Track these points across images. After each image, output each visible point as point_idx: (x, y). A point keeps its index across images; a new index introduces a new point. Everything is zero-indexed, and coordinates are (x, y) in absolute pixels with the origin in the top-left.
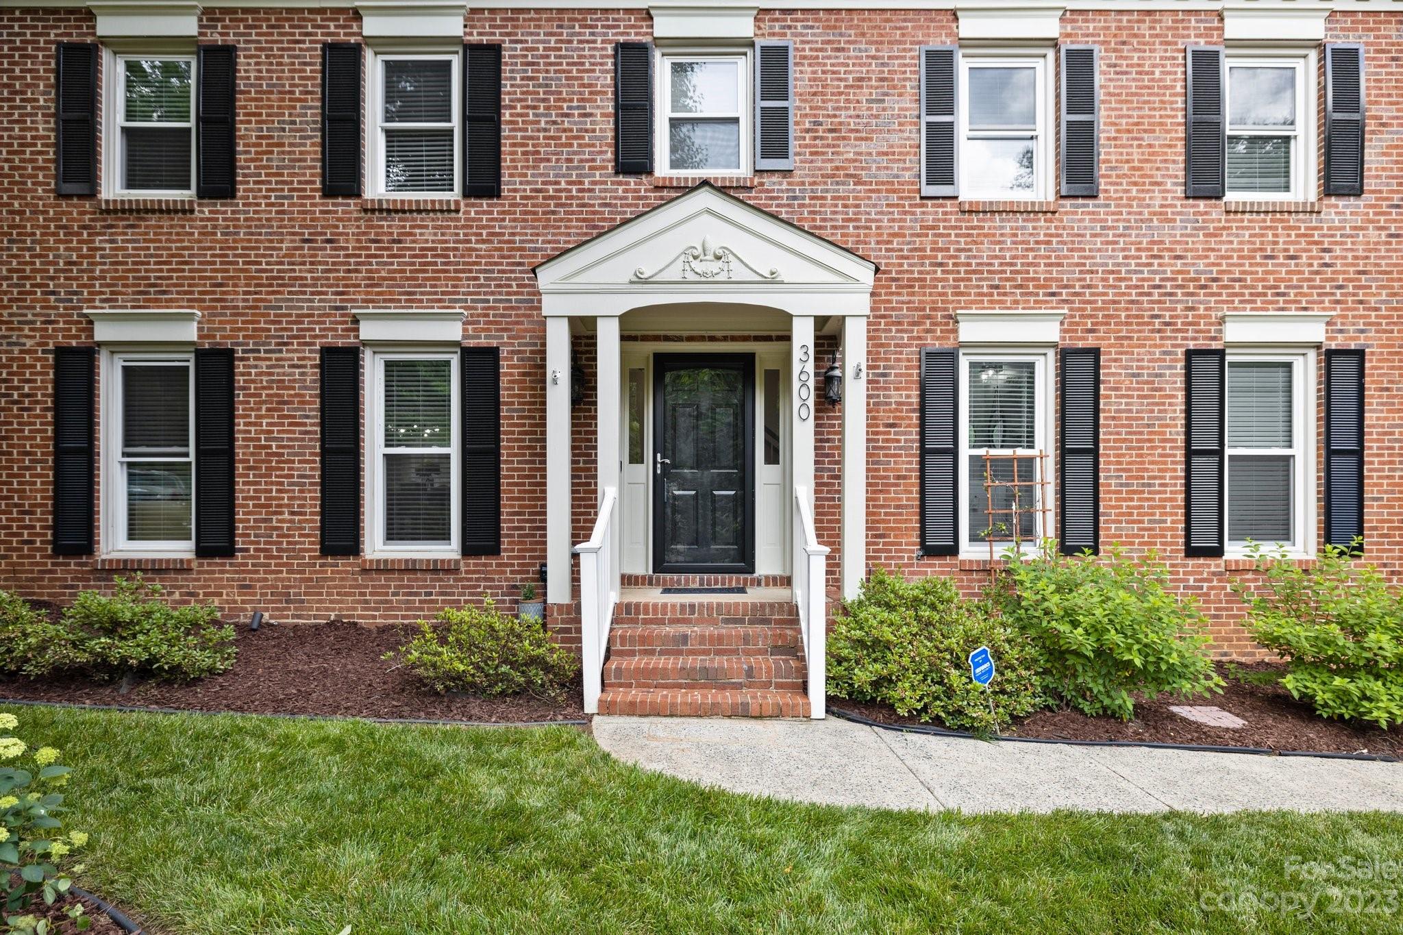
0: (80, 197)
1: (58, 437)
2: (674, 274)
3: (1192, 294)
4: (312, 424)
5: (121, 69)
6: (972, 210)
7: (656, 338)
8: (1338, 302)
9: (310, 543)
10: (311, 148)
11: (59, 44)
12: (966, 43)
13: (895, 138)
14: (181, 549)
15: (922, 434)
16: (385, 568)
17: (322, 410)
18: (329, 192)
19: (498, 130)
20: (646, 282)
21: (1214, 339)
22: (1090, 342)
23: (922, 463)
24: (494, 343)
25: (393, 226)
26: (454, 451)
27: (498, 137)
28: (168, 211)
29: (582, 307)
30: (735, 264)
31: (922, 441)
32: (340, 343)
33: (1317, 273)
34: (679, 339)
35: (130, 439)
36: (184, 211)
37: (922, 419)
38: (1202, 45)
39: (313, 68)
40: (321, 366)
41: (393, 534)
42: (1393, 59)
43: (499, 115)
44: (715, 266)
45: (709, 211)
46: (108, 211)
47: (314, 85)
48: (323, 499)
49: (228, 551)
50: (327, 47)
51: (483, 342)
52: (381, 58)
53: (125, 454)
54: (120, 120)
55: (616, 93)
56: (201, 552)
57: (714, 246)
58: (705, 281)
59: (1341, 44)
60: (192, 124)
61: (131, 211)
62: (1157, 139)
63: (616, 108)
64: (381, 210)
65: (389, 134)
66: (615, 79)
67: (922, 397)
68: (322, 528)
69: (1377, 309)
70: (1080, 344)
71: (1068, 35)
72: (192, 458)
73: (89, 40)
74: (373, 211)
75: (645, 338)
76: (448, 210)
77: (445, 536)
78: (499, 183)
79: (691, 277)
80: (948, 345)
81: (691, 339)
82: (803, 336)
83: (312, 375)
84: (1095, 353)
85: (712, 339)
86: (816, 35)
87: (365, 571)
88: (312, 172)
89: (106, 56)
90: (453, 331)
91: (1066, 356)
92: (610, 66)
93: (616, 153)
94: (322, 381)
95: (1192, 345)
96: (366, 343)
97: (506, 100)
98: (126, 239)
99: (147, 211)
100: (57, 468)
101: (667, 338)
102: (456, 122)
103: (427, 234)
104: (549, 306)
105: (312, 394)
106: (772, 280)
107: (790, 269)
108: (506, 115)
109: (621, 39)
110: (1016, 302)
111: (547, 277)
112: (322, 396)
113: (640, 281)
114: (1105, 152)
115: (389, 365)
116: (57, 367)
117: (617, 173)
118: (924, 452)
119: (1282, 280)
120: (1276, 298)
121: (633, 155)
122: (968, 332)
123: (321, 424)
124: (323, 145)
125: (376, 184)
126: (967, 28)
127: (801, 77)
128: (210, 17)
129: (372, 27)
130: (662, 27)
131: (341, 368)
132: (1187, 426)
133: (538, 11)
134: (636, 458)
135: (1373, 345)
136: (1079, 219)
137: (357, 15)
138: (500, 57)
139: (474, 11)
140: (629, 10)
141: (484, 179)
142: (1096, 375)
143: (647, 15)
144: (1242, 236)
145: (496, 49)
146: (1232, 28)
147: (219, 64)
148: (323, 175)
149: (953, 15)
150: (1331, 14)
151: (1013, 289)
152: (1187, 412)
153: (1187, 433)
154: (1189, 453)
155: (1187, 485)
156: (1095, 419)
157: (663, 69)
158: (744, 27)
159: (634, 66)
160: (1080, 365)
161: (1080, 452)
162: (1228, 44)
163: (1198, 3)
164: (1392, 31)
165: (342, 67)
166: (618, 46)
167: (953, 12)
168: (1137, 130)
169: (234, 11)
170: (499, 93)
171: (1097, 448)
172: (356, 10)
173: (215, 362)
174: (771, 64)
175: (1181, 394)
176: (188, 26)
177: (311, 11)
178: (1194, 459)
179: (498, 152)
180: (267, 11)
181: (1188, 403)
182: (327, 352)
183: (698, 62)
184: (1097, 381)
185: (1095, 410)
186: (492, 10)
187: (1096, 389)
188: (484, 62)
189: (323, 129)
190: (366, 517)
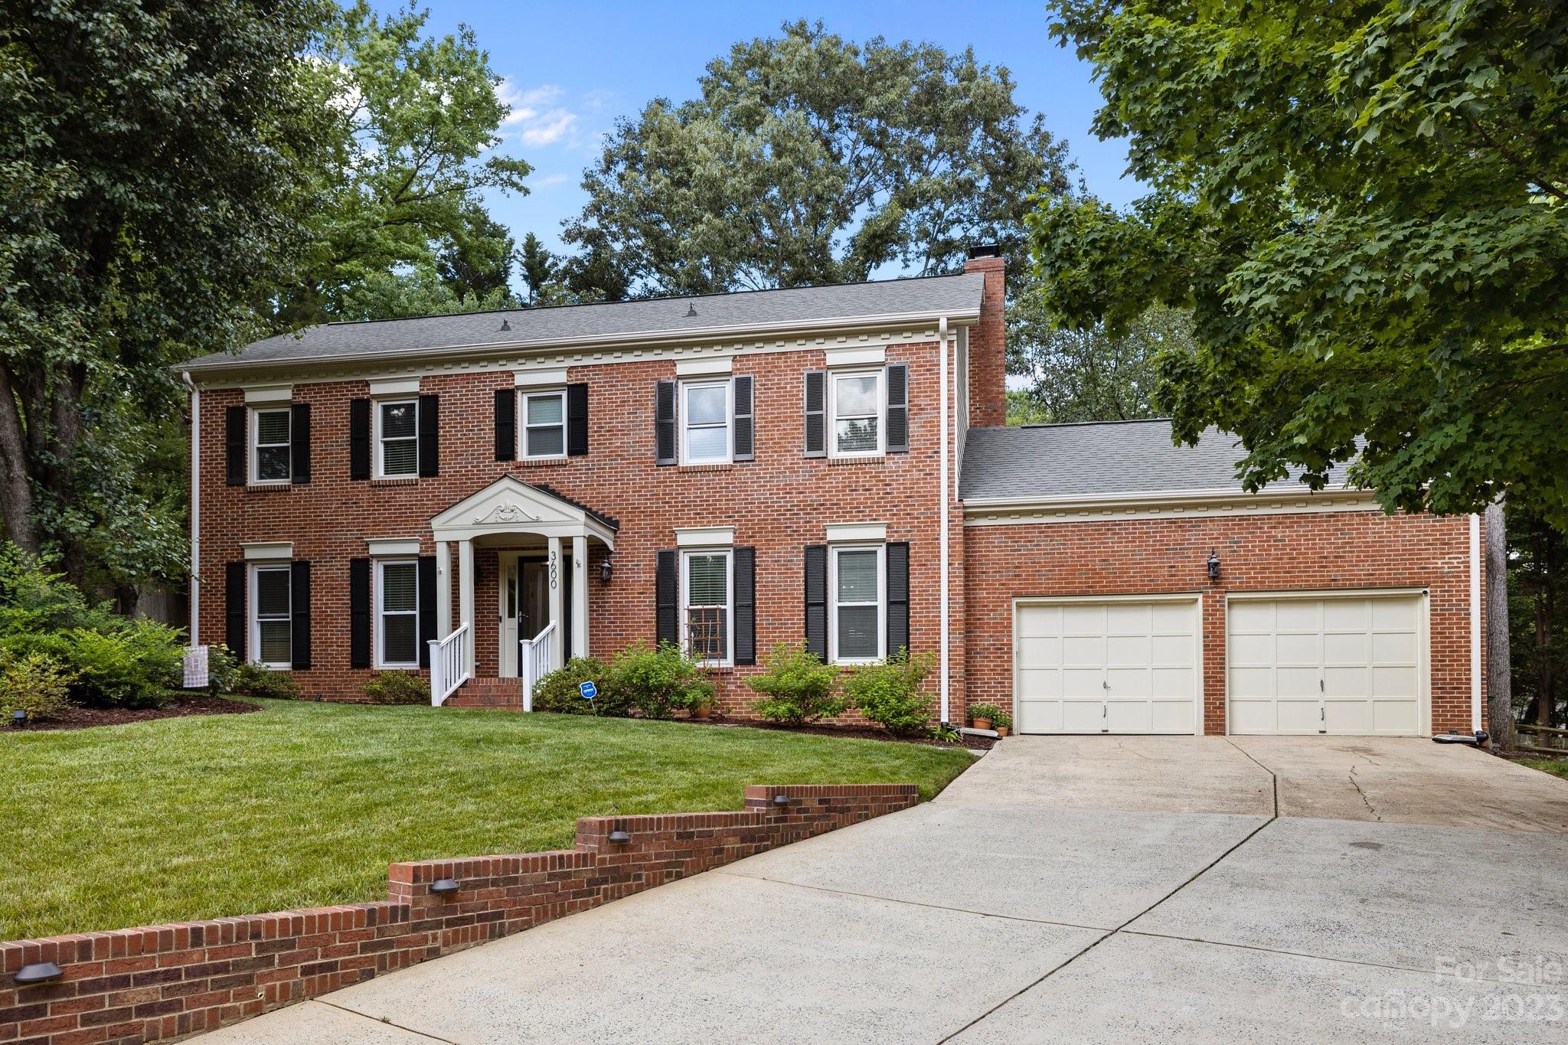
0: (238, 485)
1: (228, 609)
2: (492, 520)
3: (809, 514)
4: (347, 600)
5: (256, 417)
6: (685, 471)
7: (517, 549)
8: (894, 515)
9: (346, 661)
10: (346, 454)
11: (228, 408)
12: (680, 378)
13: (643, 433)
14: (285, 666)
15: (658, 598)
16: (384, 675)
17: (351, 592)
18: (354, 477)
19: (437, 440)
20: (480, 524)
21: (822, 539)
22: (751, 543)
23: (658, 614)
24: (427, 553)
25: (385, 494)
26: (417, 612)
27: (437, 444)
28: (279, 490)
29: (452, 536)
30: (519, 513)
31: (658, 602)
32: (360, 556)
33: (882, 498)
34: (529, 548)
35: (261, 610)
36: (286, 490)
37: (657, 589)
38: (814, 371)
39: (347, 413)
40: (351, 569)
41: (388, 658)
42: (928, 370)
43: (437, 432)
44: (510, 515)
45: (508, 489)
46: (251, 492)
47: (347, 422)
48: (352, 638)
49: (307, 666)
50: (353, 401)
52: (380, 404)
53: (259, 617)
54: (256, 444)
55: (496, 417)
56: (295, 667)
57: (511, 505)
58: (509, 522)
59: (895, 363)
60: (290, 444)
61: (262, 491)
62: (787, 426)
63: (496, 425)
64: (380, 486)
65: (386, 444)
66: (495, 409)
67: (657, 577)
68: (352, 654)
69: (917, 518)
70: (745, 545)
71: (738, 369)
72: (290, 619)
73: (241, 405)
74: (376, 486)
75: (512, 549)
76: (412, 484)
77: (413, 659)
78: (437, 468)
79: (499, 521)
80: (672, 547)
81: (535, 548)
82: (554, 547)
83: (347, 573)
84: (753, 549)
86: (600, 378)
87: (373, 676)
88: (346, 467)
89: (249, 411)
90: (416, 549)
91: (738, 552)
92: (493, 403)
93: (496, 449)
94: (351, 576)
95: (808, 542)
96: (373, 556)
97: (441, 424)
98: (259, 507)
99: (269, 491)
100: (228, 625)
101: (523, 549)
102: (417, 436)
103: (403, 498)
104: (438, 535)
105: (346, 583)
106: (537, 521)
107: (545, 514)
108: (441, 432)
109: (499, 388)
110: (709, 522)
111: (434, 524)
112: (351, 584)
113: (477, 523)
114: (759, 435)
115: (386, 567)
116: (228, 572)
117: (497, 460)
118: (659, 608)
119: (861, 503)
120: (857, 514)
121: (505, 449)
122: (683, 539)
123: (351, 599)
124: (351, 453)
125: (378, 472)
126: (681, 369)
127: (593, 400)
128: (298, 389)
129: (375, 389)
130: (520, 380)
131: (360, 569)
132: (806, 590)
133: (456, 375)
134: (511, 615)
135: (915, 540)
136: (745, 474)
137: (367, 384)
138: (438, 401)
139: (424, 377)
140: (502, 372)
141: (430, 469)
142: (754, 562)
143: (511, 374)
144: (837, 479)
145: (436, 397)
146: (832, 359)
147: (302, 412)
148: (352, 468)
149: (673, 363)
150: (889, 346)
151: (707, 515)
152: (806, 581)
153: (806, 593)
154: (807, 605)
155: (806, 624)
156: (754, 587)
157: (522, 402)
158: (561, 377)
159: (505, 401)
160: (746, 556)
161: (746, 607)
162: (829, 368)
163: (811, 346)
164: (927, 354)
165: (360, 411)
166: (497, 392)
167: (673, 361)
168: (776, 421)
169: (308, 385)
170: (437, 420)
171: (754, 603)
172: (367, 381)
173: (301, 568)
174: (578, 394)
175: (802, 571)
176: (286, 395)
177: (346, 383)
178: (810, 608)
179: (437, 452)
180: (325, 384)
181: (806, 576)
182: (354, 561)
183: (541, 396)
184: (754, 565)
185: (754, 582)
186: (434, 377)
187: (754, 570)
188: (430, 403)
189: (351, 445)
190: (374, 648)
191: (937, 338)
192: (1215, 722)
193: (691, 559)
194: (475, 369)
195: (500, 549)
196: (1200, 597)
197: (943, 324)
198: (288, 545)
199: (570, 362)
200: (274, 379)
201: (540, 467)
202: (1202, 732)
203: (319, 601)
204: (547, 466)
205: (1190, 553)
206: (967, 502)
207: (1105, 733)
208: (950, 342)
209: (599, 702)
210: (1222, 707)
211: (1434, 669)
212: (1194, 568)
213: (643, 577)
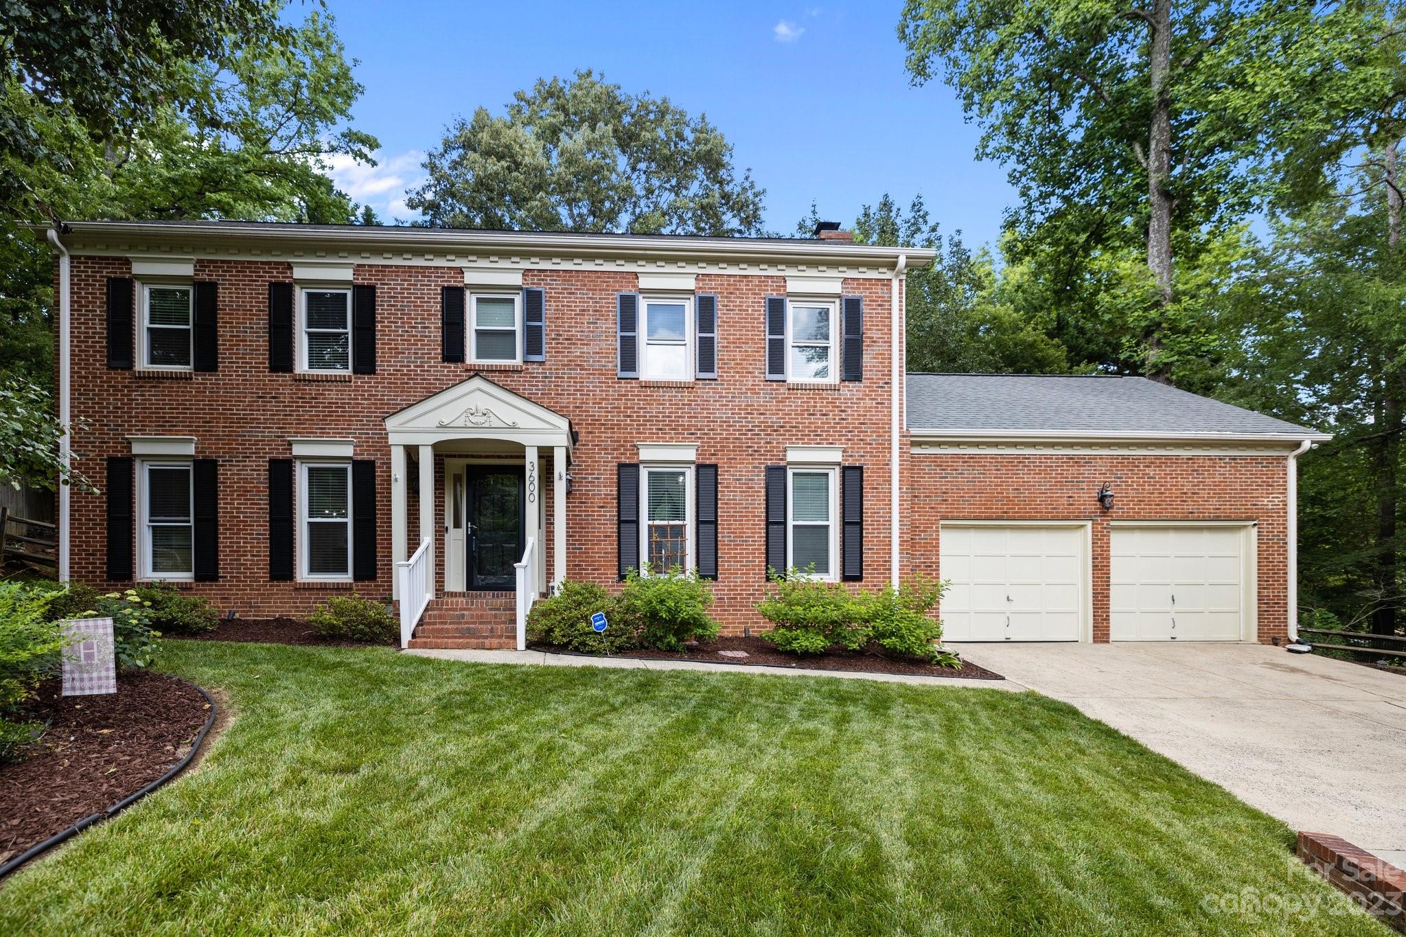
0: (122, 369)
1: (109, 511)
2: (460, 423)
3: (769, 435)
4: (264, 504)
5: (147, 293)
6: (647, 386)
7: (467, 456)
8: (849, 440)
9: (263, 573)
10: (263, 343)
11: (109, 279)
12: (642, 291)
13: (603, 345)
14: (185, 577)
15: (619, 512)
16: (309, 588)
17: (270, 495)
18: (274, 368)
19: (374, 335)
20: (445, 427)
21: (782, 460)
22: (713, 461)
23: (619, 528)
24: (372, 458)
25: (312, 389)
26: (349, 520)
27: (374, 340)
28: (177, 378)
29: (412, 440)
30: (493, 418)
31: (619, 516)
32: (281, 456)
33: (838, 423)
34: (480, 457)
35: (153, 512)
36: (186, 379)
37: (619, 503)
38: (775, 296)
39: (264, 296)
40: (269, 470)
41: (313, 569)
42: (879, 305)
43: (374, 326)
44: (482, 419)
45: (479, 390)
46: (140, 378)
47: (265, 307)
48: (271, 547)
49: (214, 578)
50: (271, 284)
51: (366, 457)
52: (304, 290)
53: (150, 521)
54: (146, 323)
55: (443, 315)
56: (198, 578)
57: (482, 408)
58: (477, 427)
59: (850, 296)
60: (190, 327)
61: (154, 378)
62: (749, 348)
63: (443, 323)
64: (305, 380)
65: (310, 335)
66: (442, 307)
67: (619, 491)
68: (271, 564)
69: (870, 444)
70: (708, 462)
71: (701, 288)
72: (192, 523)
73: (127, 276)
74: (300, 380)
75: (460, 456)
76: (344, 381)
77: (345, 570)
78: (374, 366)
79: (470, 425)
80: (634, 461)
81: (487, 457)
82: (532, 457)
83: (264, 475)
84: (715, 467)
85: (499, 457)
86: (558, 285)
87: (296, 589)
88: (263, 357)
89: (137, 286)
90: (348, 451)
91: (700, 468)
92: (439, 300)
93: (443, 350)
94: (270, 479)
95: (769, 463)
96: (297, 457)
97: (379, 318)
98: (151, 395)
99: (163, 378)
100: (109, 528)
101: (473, 456)
102: (349, 329)
103: (332, 395)
104: (392, 439)
105: (264, 486)
106: (514, 427)
107: (524, 421)
108: (379, 327)
109: (446, 284)
110: (672, 438)
111: (391, 424)
112: (270, 487)
113: (442, 426)
114: (719, 353)
115: (310, 470)
116: (109, 469)
117: (444, 361)
118: (620, 522)
119: (819, 427)
120: (815, 437)
121: (453, 351)
122: (645, 454)
123: (270, 504)
124: (270, 341)
125: (302, 364)
126: (644, 283)
127: (548, 308)
128: (201, 265)
129: (299, 273)
130: (470, 278)
131: (281, 472)
132: (767, 508)
133: (397, 267)
134: (457, 525)
135: (868, 464)
136: (706, 392)
137: (290, 267)
138: (374, 293)
139: (359, 266)
140: (449, 268)
141: (366, 363)
142: (716, 479)
143: (460, 271)
144: (796, 403)
145: (372, 289)
146: (792, 286)
147: (206, 292)
148: (270, 359)
149: (636, 275)
150: (845, 279)
151: (671, 431)
152: (767, 500)
153: (767, 512)
154: (768, 524)
155: (767, 541)
156: (716, 504)
157: (471, 302)
158: (516, 279)
159: (453, 299)
160: (707, 473)
161: (708, 522)
162: (790, 295)
163: (772, 272)
164: (879, 290)
165: (281, 296)
166: (443, 288)
167: (636, 274)
168: (739, 343)
169: (215, 261)
170: (374, 313)
171: (717, 520)
172: (289, 264)
173: (206, 468)
174: (534, 300)
175: (763, 491)
176: (187, 270)
177: (262, 263)
178: (771, 527)
179: (374, 348)
180: (235, 262)
181: (767, 495)
182: (273, 462)
183: (494, 297)
184: (716, 483)
185: (716, 499)
186: (370, 266)
187: (716, 488)
188: (366, 296)
189: (270, 333)
190: (298, 558)
191: (888, 275)
192: (1101, 633)
193: (650, 473)
194: (418, 262)
195: (447, 456)
196: (1089, 524)
197: (902, 262)
198: (190, 441)
199: (526, 265)
200: (171, 251)
201: (492, 371)
202: (1091, 639)
203: (227, 505)
204: (500, 371)
205: (1084, 486)
206: (914, 431)
207: (1007, 641)
208: (901, 280)
210: (1107, 618)
211: (1260, 587)
212: (1087, 498)
213: (604, 491)
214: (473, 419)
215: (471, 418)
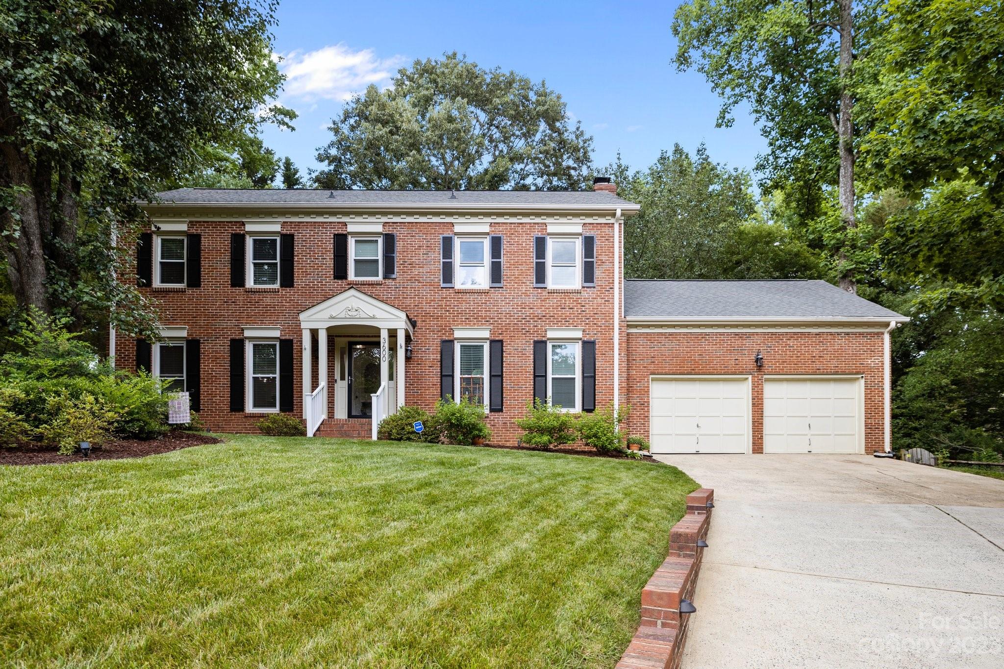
0: (146, 286)
2: (342, 315)
3: (536, 321)
4: (227, 366)
5: (159, 241)
6: (459, 292)
7: (348, 336)
8: (587, 324)
9: (226, 407)
10: (227, 270)
11: (139, 233)
12: (456, 234)
13: (432, 267)
15: (441, 369)
16: (253, 416)
17: (231, 361)
18: (233, 285)
19: (293, 264)
20: (334, 318)
21: (544, 337)
22: (500, 338)
23: (441, 380)
24: (291, 338)
25: (256, 297)
26: (277, 376)
27: (293, 266)
28: (177, 292)
29: (314, 326)
30: (361, 312)
31: (441, 372)
32: (237, 337)
33: (580, 314)
34: (356, 336)
35: (162, 371)
36: (182, 292)
37: (441, 364)
38: (540, 235)
39: (228, 242)
40: (230, 346)
41: (256, 405)
42: (607, 240)
43: (293, 259)
44: (355, 313)
45: (353, 296)
46: (156, 292)
47: (228, 248)
48: (231, 392)
49: (198, 410)
50: (232, 234)
51: (287, 337)
52: (252, 238)
53: (161, 377)
54: (159, 259)
55: (334, 251)
57: (355, 307)
58: (353, 317)
59: (588, 234)
60: (185, 261)
61: (164, 291)
62: (524, 268)
63: (334, 256)
64: (252, 292)
65: (255, 264)
66: (334, 246)
67: (441, 357)
68: (231, 402)
69: (600, 326)
70: (497, 339)
71: (493, 231)
72: (185, 378)
73: (149, 232)
74: (249, 292)
75: (344, 336)
76: (275, 291)
77: (275, 406)
78: (293, 282)
79: (348, 316)
80: (451, 338)
81: (360, 336)
82: (384, 335)
83: (227, 349)
84: (501, 341)
85: (368, 337)
86: (405, 231)
87: (246, 417)
88: (227, 278)
89: (154, 237)
90: (277, 334)
91: (492, 342)
92: (332, 242)
93: (334, 272)
94: (231, 350)
95: (536, 339)
96: (247, 338)
97: (296, 253)
99: (169, 291)
101: (352, 336)
102: (278, 261)
103: (268, 300)
104: (303, 325)
105: (227, 355)
106: (374, 318)
107: (379, 314)
108: (296, 259)
109: (336, 232)
110: (474, 324)
111: (302, 316)
112: (231, 356)
113: (332, 318)
114: (505, 271)
115: (254, 345)
116: (138, 346)
117: (335, 279)
118: (442, 376)
119: (568, 316)
120: (565, 322)
121: (340, 272)
122: (458, 334)
123: (231, 366)
124: (231, 269)
125: (250, 282)
126: (457, 229)
127: (399, 246)
128: (191, 224)
129: (249, 228)
130: (351, 228)
131: (237, 346)
132: (534, 367)
133: (307, 222)
134: (343, 378)
135: (599, 340)
136: (496, 295)
137: (243, 224)
138: (293, 238)
139: (284, 222)
140: (338, 223)
141: (288, 281)
142: (502, 349)
143: (345, 224)
144: (554, 301)
145: (292, 236)
146: (551, 229)
147: (195, 240)
148: (231, 279)
149: (452, 224)
150: (584, 224)
151: (473, 319)
152: (534, 362)
153: (534, 369)
154: (535, 376)
155: (534, 388)
156: (502, 364)
157: (351, 242)
158: (379, 228)
159: (340, 242)
160: (497, 345)
161: (497, 376)
162: (549, 234)
163: (538, 220)
164: (606, 230)
165: (238, 241)
166: (335, 235)
167: (452, 223)
168: (517, 264)
169: (200, 222)
170: (293, 251)
171: (502, 374)
172: (243, 222)
173: (194, 345)
174: (389, 241)
175: (532, 356)
176: (184, 227)
177: (227, 222)
178: (537, 378)
179: (293, 272)
180: (212, 222)
181: (534, 359)
182: (232, 341)
183: (365, 239)
184: (502, 351)
185: (502, 362)
186: (291, 222)
187: (502, 354)
188: (288, 240)
189: (231, 263)
190: (246, 399)
191: (612, 221)
192: (758, 447)
193: (462, 346)
194: (320, 219)
195: (336, 336)
196: (750, 377)
197: (619, 213)
198: (184, 328)
199: (384, 219)
200: (174, 216)
201: (364, 284)
202: (751, 451)
203: (206, 367)
204: (369, 284)
205: (746, 352)
206: (628, 318)
207: (697, 453)
208: (620, 224)
209: (425, 434)
210: (762, 438)
211: (867, 418)
212: (748, 361)
213: (432, 357)
214: (350, 313)
215: (349, 312)
